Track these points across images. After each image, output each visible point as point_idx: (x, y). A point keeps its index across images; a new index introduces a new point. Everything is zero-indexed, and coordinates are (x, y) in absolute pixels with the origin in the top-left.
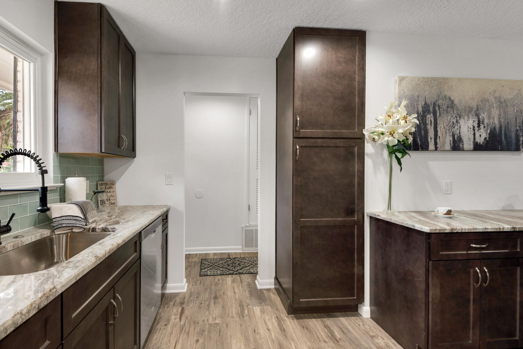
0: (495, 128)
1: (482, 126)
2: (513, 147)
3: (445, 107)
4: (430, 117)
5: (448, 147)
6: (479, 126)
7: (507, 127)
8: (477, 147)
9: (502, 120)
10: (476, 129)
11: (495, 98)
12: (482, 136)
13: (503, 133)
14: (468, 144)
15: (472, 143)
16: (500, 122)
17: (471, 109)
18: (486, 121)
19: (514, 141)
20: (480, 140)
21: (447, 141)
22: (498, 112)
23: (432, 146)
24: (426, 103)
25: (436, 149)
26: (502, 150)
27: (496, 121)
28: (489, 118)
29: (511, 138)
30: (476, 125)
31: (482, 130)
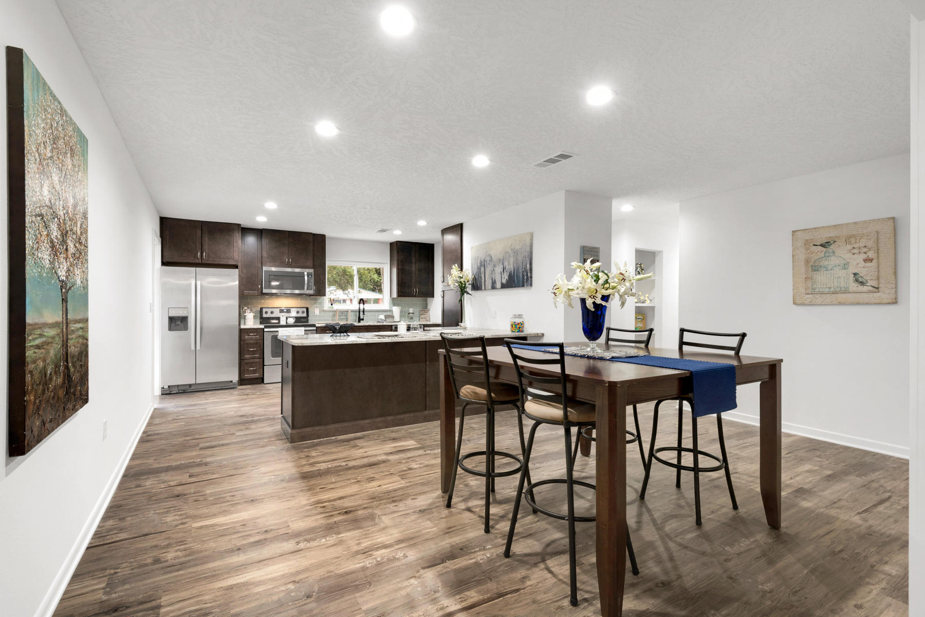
0: (511, 272)
1: (505, 271)
2: (521, 284)
3: (488, 262)
4: (482, 269)
5: (490, 287)
6: (503, 271)
7: (518, 270)
8: (504, 286)
9: (515, 265)
10: (502, 273)
11: (512, 250)
12: (505, 279)
13: (515, 274)
14: (498, 285)
15: (500, 283)
16: (514, 266)
17: (500, 260)
18: (507, 267)
19: (521, 280)
20: (504, 281)
21: (489, 284)
22: (513, 260)
23: (483, 288)
24: (481, 261)
25: (485, 289)
26: (515, 287)
27: (512, 267)
28: (509, 265)
29: (520, 277)
30: (502, 271)
31: (505, 274)
